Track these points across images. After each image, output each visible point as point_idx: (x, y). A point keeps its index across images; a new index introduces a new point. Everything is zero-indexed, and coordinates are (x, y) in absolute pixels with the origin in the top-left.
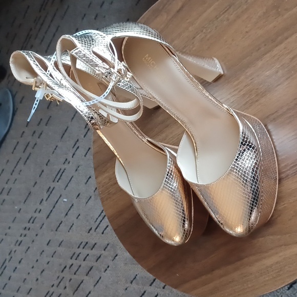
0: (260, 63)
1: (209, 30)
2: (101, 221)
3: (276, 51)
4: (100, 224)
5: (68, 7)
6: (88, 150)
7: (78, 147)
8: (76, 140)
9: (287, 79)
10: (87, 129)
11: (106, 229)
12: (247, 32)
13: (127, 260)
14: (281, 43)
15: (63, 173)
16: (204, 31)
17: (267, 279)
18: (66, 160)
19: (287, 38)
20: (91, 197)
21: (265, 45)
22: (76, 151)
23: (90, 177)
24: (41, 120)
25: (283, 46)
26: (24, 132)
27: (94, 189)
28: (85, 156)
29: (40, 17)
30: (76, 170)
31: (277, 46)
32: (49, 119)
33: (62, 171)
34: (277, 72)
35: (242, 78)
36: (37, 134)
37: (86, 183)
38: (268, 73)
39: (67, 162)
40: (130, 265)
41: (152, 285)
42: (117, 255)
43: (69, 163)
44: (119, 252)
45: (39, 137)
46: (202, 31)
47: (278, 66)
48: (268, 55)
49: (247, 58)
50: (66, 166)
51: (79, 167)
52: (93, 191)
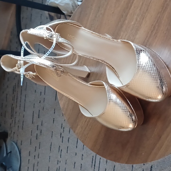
0: (127, 22)
1: (95, 24)
3: (131, 11)
5: (27, 83)
6: (68, 148)
7: (61, 150)
8: (59, 147)
9: (143, 19)
10: (62, 138)
12: (113, 13)
14: (131, 6)
15: (59, 169)
16: (93, 26)
18: (58, 161)
19: (133, 3)
21: (124, 12)
22: (61, 153)
23: (75, 163)
24: (36, 147)
25: (133, 7)
26: (29, 160)
27: (80, 168)
28: (67, 153)
29: (15, 96)
30: (66, 164)
31: (130, 9)
32: (40, 144)
33: (58, 169)
34: (137, 20)
35: (122, 33)
36: (36, 157)
37: (74, 168)
38: (133, 23)
39: (59, 162)
43: (60, 162)
45: (38, 158)
46: (92, 27)
47: (135, 17)
48: (128, 15)
49: (120, 23)
50: (59, 164)
51: (66, 161)
52: (80, 170)
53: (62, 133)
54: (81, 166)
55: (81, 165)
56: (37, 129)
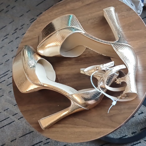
2: (2, 77)
4: (1, 78)
6: (11, 42)
7: (7, 38)
8: (7, 34)
10: (15, 31)
11: (3, 81)
13: (7, 100)
17: (73, 137)
20: (2, 64)
22: (5, 39)
23: (6, 54)
27: (6, 61)
28: (8, 43)
30: (1, 48)
37: (3, 56)
40: (7, 103)
41: (14, 116)
42: (3, 96)
44: (5, 95)
51: (3, 47)
52: (5, 61)
53: (18, 30)
54: (7, 61)
55: (9, 60)
56: (7, 7)
